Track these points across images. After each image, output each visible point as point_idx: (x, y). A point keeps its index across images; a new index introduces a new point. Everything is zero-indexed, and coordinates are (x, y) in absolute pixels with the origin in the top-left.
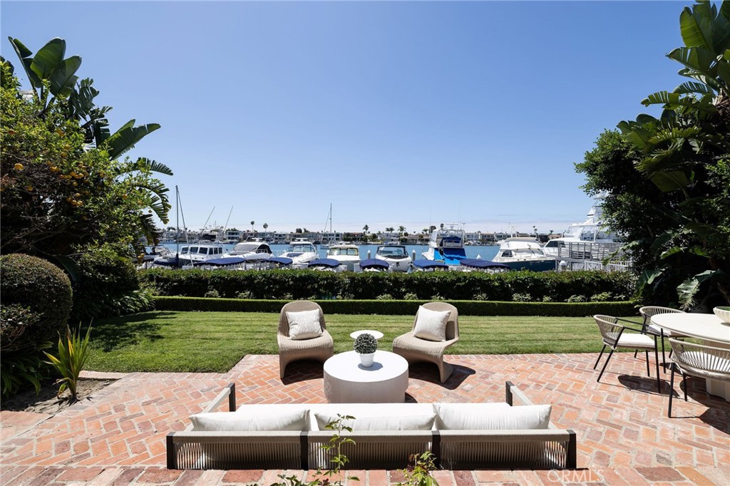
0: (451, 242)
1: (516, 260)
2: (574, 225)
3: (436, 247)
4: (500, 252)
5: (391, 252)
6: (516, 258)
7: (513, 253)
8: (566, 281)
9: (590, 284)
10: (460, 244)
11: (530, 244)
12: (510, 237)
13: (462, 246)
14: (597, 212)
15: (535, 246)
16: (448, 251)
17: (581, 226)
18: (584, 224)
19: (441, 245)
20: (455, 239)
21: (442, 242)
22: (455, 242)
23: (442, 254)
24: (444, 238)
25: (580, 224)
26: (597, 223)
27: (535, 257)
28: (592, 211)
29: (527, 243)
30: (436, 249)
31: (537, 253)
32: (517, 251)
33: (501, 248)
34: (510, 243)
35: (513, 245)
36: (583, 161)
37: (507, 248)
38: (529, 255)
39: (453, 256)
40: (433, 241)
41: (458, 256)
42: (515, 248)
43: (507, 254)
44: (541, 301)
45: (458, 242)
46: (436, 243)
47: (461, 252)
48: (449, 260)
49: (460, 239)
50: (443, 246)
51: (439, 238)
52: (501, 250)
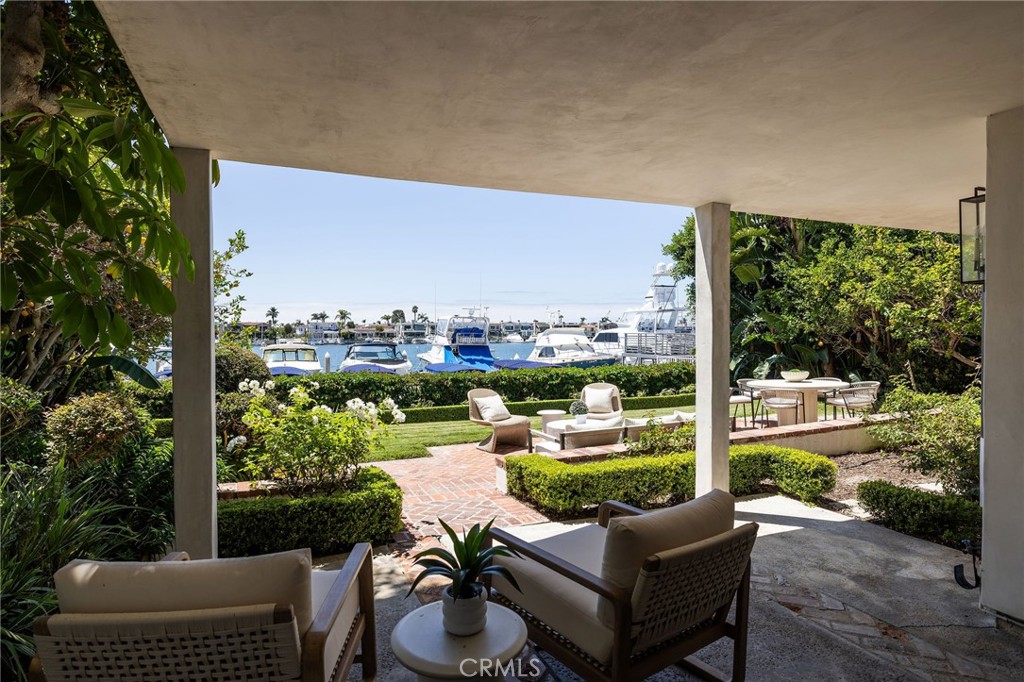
0: (468, 335)
1: (561, 361)
2: (630, 310)
3: (447, 344)
4: (535, 350)
5: (375, 354)
6: (561, 357)
7: (556, 351)
8: (657, 374)
9: (678, 377)
10: (483, 339)
11: (578, 337)
12: (549, 328)
13: (485, 342)
14: (657, 294)
15: (584, 340)
16: (466, 350)
17: (639, 313)
18: (642, 309)
19: (454, 341)
20: (477, 332)
21: (454, 335)
22: (476, 336)
23: (456, 354)
24: (457, 331)
25: (637, 309)
26: (657, 309)
27: (585, 356)
28: (651, 293)
29: (573, 336)
30: (447, 348)
31: (587, 350)
32: (561, 348)
33: (537, 344)
34: (550, 336)
35: (555, 339)
36: (670, 243)
37: (546, 344)
38: (579, 353)
39: (473, 357)
40: (441, 335)
41: (481, 357)
42: (559, 344)
43: (548, 351)
44: (636, 395)
45: (480, 336)
46: (446, 339)
47: (484, 350)
48: (469, 364)
49: (482, 331)
50: (457, 343)
51: (449, 330)
52: (537, 348)
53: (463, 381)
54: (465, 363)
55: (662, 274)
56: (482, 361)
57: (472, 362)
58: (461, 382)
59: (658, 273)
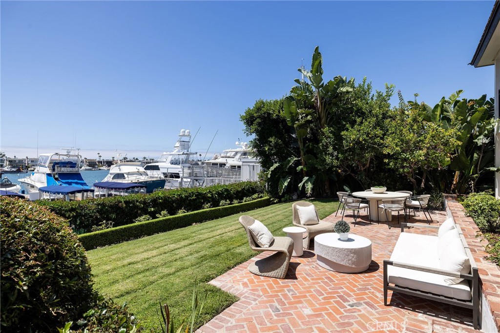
0: (65, 166)
1: (130, 182)
2: (165, 153)
3: (49, 172)
4: (109, 175)
6: (128, 180)
7: (126, 176)
10: (76, 169)
11: (138, 167)
12: (118, 162)
13: (78, 171)
14: (181, 145)
15: (142, 169)
16: (63, 176)
17: (171, 155)
18: (172, 153)
19: (54, 170)
20: (72, 164)
22: (71, 167)
23: (56, 179)
25: (168, 153)
26: (182, 153)
27: (143, 179)
28: (178, 144)
29: (136, 167)
30: (49, 175)
31: (144, 175)
32: (128, 174)
33: (111, 172)
34: (121, 167)
35: (125, 169)
37: (118, 171)
38: (141, 177)
39: (70, 181)
40: (44, 166)
41: (76, 181)
42: (127, 171)
43: (120, 176)
45: (74, 167)
46: (47, 169)
47: (78, 176)
48: (67, 185)
49: (76, 164)
50: (56, 171)
51: (50, 163)
52: (111, 174)
53: (133, 202)
54: (64, 185)
55: (184, 135)
56: (77, 183)
57: (70, 184)
58: (131, 203)
59: (181, 134)
